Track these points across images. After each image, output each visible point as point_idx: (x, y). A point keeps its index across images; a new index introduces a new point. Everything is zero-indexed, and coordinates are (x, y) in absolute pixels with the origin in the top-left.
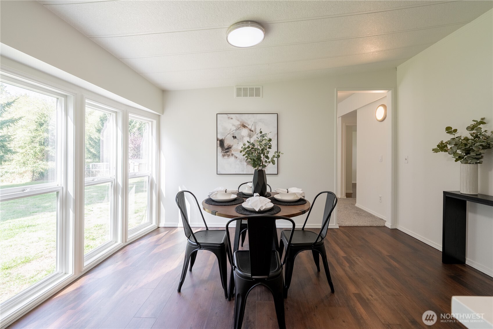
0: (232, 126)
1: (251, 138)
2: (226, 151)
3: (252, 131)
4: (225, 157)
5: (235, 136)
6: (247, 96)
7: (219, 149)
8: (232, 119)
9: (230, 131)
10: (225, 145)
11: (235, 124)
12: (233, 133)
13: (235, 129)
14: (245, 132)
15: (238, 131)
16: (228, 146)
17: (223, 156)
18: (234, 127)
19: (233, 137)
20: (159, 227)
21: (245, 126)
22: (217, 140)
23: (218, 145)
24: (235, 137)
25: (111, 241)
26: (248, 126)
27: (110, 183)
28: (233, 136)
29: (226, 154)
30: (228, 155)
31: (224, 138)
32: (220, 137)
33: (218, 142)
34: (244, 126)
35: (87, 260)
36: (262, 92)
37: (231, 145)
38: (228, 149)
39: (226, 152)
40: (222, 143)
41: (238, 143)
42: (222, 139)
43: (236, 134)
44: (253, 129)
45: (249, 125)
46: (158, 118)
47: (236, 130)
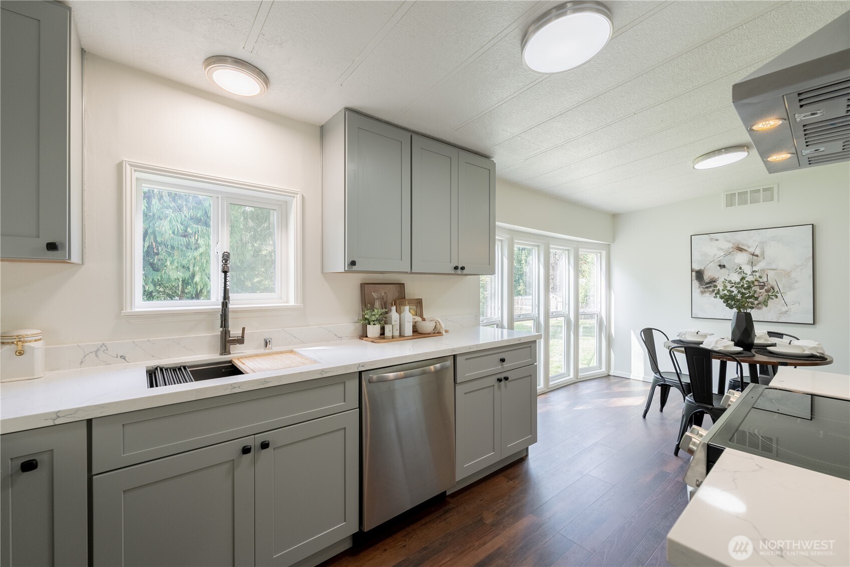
0: (718, 250)
1: (755, 266)
2: (707, 286)
3: (757, 256)
4: (705, 295)
5: (722, 264)
6: (746, 203)
7: (696, 283)
8: (717, 240)
9: (714, 257)
10: (705, 278)
11: (722, 248)
12: (720, 260)
13: (722, 254)
14: (741, 259)
15: (728, 257)
16: (711, 280)
17: (702, 293)
18: (721, 251)
19: (720, 266)
20: (609, 375)
21: (742, 248)
22: (692, 272)
23: (694, 278)
24: (722, 266)
25: (565, 374)
26: (747, 249)
27: (562, 319)
28: (719, 264)
29: (706, 290)
30: (709, 291)
31: (703, 269)
32: (696, 267)
33: (694, 274)
34: (740, 250)
35: (551, 381)
36: (778, 193)
37: (716, 277)
38: (710, 283)
39: (707, 288)
40: (699, 275)
41: (729, 275)
42: (701, 270)
43: (725, 262)
44: (757, 252)
45: (749, 247)
46: (608, 248)
47: (726, 255)
